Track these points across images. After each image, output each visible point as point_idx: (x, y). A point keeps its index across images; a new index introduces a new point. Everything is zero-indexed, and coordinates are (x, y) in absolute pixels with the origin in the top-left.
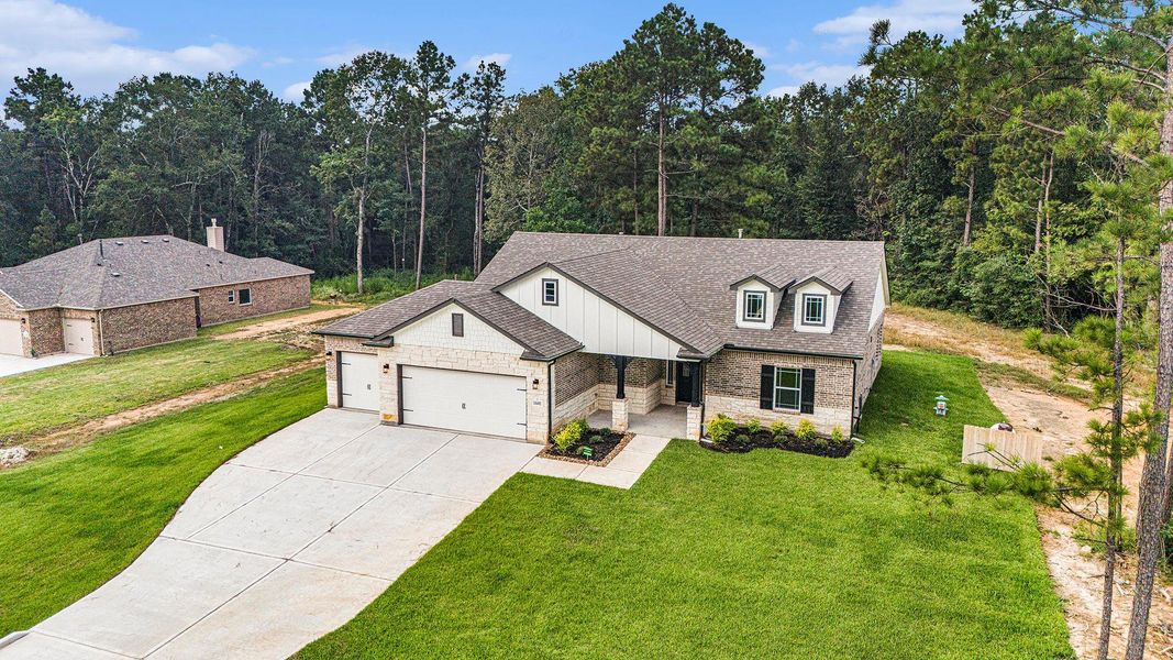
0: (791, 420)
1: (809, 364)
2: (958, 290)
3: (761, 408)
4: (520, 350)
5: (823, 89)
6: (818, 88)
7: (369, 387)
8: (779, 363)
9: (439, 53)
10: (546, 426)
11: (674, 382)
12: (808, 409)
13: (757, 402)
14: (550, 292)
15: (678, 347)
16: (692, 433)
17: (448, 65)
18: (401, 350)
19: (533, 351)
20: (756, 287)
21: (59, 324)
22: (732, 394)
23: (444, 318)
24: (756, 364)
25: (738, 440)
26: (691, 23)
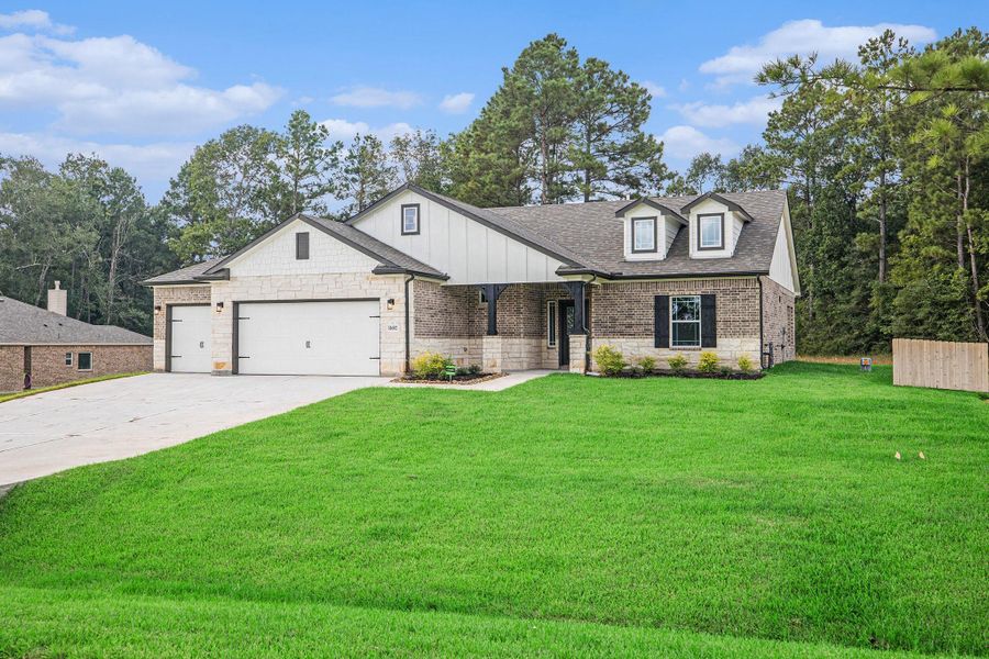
0: (691, 357)
1: (709, 289)
2: (878, 329)
3: (656, 347)
5: (717, 159)
6: (713, 158)
7: (202, 345)
8: (673, 291)
9: (311, 122)
10: (404, 355)
11: (557, 341)
12: (710, 341)
13: (651, 341)
14: (412, 220)
15: (557, 264)
16: (576, 364)
17: (322, 135)
18: (237, 284)
19: (388, 263)
20: (644, 211)
22: (622, 334)
23: (287, 238)
24: (648, 297)
26: (573, 54)
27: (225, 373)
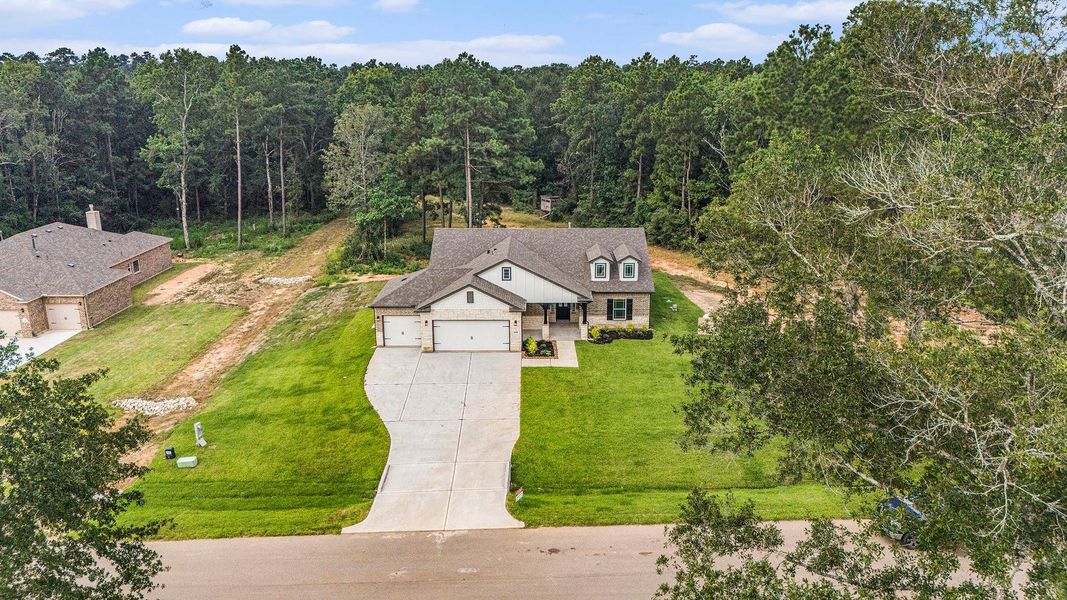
0: (622, 324)
1: (630, 297)
3: (608, 320)
4: (507, 307)
7: (403, 333)
8: (615, 298)
10: (521, 343)
12: (630, 318)
13: (605, 317)
14: (507, 274)
15: (576, 296)
16: (584, 336)
18: (435, 313)
19: (516, 308)
20: (601, 261)
21: (44, 309)
23: (463, 295)
24: (604, 299)
25: (607, 337)
27: (430, 352)
